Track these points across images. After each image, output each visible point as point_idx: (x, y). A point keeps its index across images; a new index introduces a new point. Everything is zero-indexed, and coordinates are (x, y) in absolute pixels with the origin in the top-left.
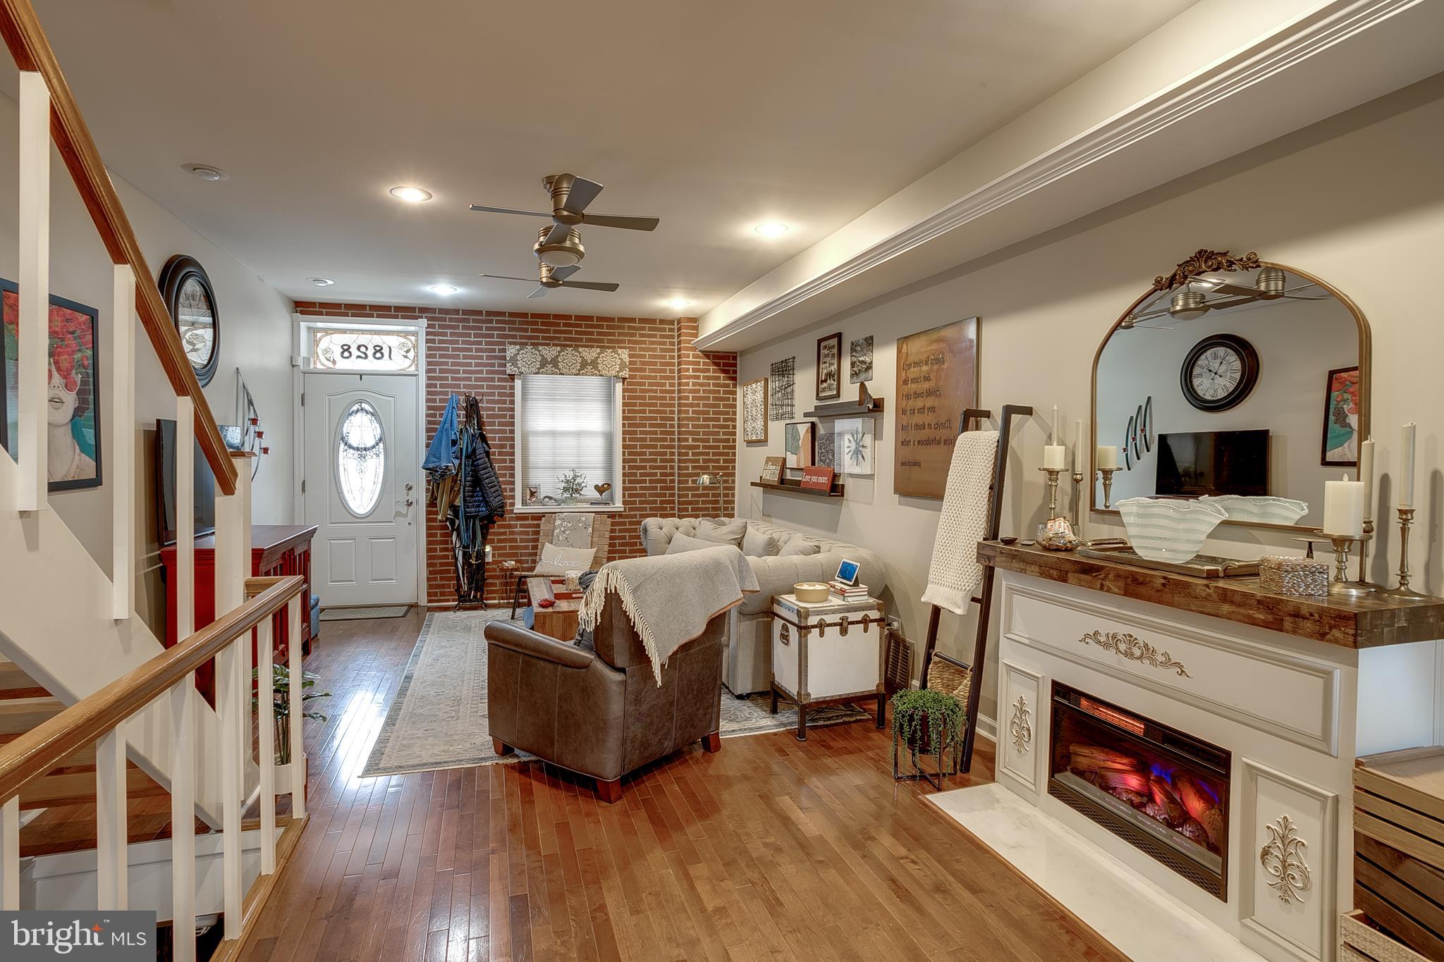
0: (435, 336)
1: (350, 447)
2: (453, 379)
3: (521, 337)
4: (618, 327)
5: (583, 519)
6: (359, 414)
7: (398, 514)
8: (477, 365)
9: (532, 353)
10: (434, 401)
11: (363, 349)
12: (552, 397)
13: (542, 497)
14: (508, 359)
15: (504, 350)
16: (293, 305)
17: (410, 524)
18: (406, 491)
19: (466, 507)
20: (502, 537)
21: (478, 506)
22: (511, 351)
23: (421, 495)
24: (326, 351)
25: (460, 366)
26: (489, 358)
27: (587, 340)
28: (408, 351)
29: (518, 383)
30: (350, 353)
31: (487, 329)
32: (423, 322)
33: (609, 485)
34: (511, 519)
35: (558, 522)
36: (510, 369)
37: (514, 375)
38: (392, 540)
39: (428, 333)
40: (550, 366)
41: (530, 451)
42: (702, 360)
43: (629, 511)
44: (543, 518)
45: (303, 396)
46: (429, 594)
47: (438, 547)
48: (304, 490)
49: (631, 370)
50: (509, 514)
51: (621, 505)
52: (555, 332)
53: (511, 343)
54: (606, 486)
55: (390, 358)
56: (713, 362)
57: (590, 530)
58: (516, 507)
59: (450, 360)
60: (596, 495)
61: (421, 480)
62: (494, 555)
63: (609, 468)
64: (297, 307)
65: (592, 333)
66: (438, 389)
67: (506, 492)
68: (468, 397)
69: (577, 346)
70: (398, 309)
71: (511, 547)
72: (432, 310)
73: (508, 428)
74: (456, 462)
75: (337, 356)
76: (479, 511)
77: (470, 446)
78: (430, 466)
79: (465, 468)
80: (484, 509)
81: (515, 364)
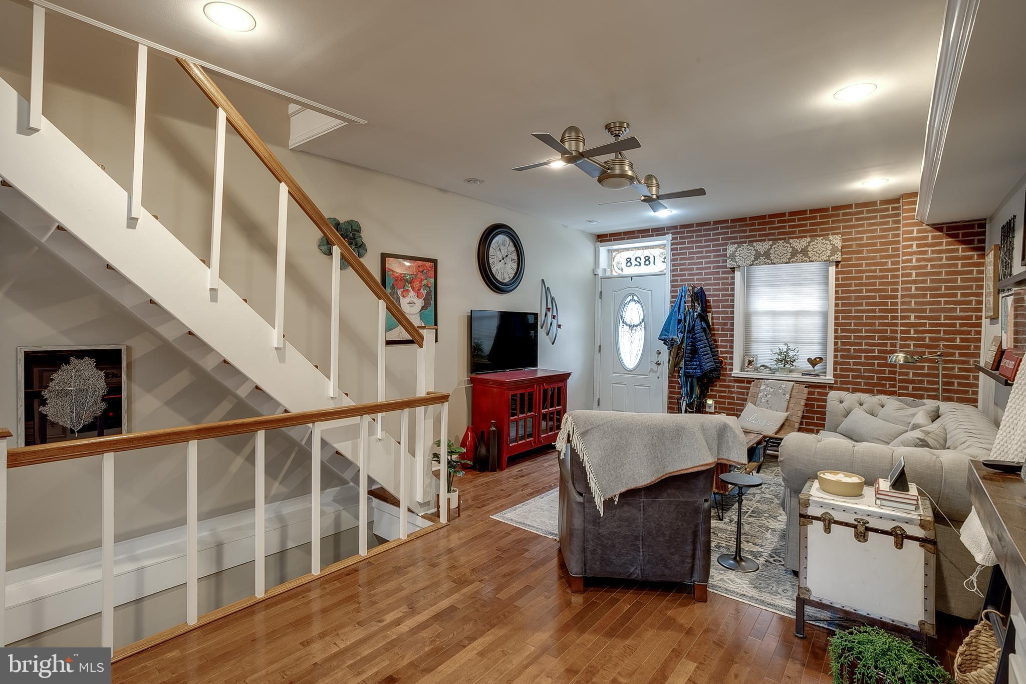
0: (677, 245)
1: (626, 324)
2: (689, 275)
3: (741, 237)
4: (832, 216)
5: (783, 386)
6: (632, 302)
7: (652, 370)
8: (706, 263)
9: (747, 249)
10: (676, 292)
11: (638, 260)
12: (773, 283)
13: (759, 365)
14: (728, 256)
15: (725, 250)
16: (596, 237)
17: (658, 378)
18: (657, 355)
19: (686, 368)
20: (723, 394)
21: (695, 369)
22: (731, 249)
23: (666, 359)
24: (618, 264)
25: (694, 265)
26: (715, 256)
27: (800, 232)
28: (665, 258)
29: (738, 274)
30: (631, 263)
31: (715, 234)
32: (669, 237)
33: (821, 359)
34: (730, 381)
35: (763, 387)
36: (730, 264)
37: (734, 268)
39: (672, 244)
40: (766, 257)
41: (753, 328)
42: (930, 235)
43: (841, 384)
44: (753, 383)
45: (601, 292)
47: (676, 396)
48: (600, 351)
49: (843, 253)
50: (729, 377)
51: (832, 378)
52: (770, 229)
53: (731, 243)
54: (818, 360)
55: (654, 264)
56: (947, 234)
57: (788, 396)
58: (734, 372)
59: (687, 262)
60: (810, 367)
61: (665, 350)
62: (715, 408)
63: (824, 344)
64: (598, 238)
65: (805, 225)
67: (727, 360)
68: (694, 288)
69: (789, 238)
71: (729, 403)
72: (674, 227)
73: (729, 310)
74: (681, 335)
75: (624, 266)
76: (695, 373)
77: (691, 324)
78: (663, 338)
79: (687, 340)
80: (699, 371)
81: (733, 260)
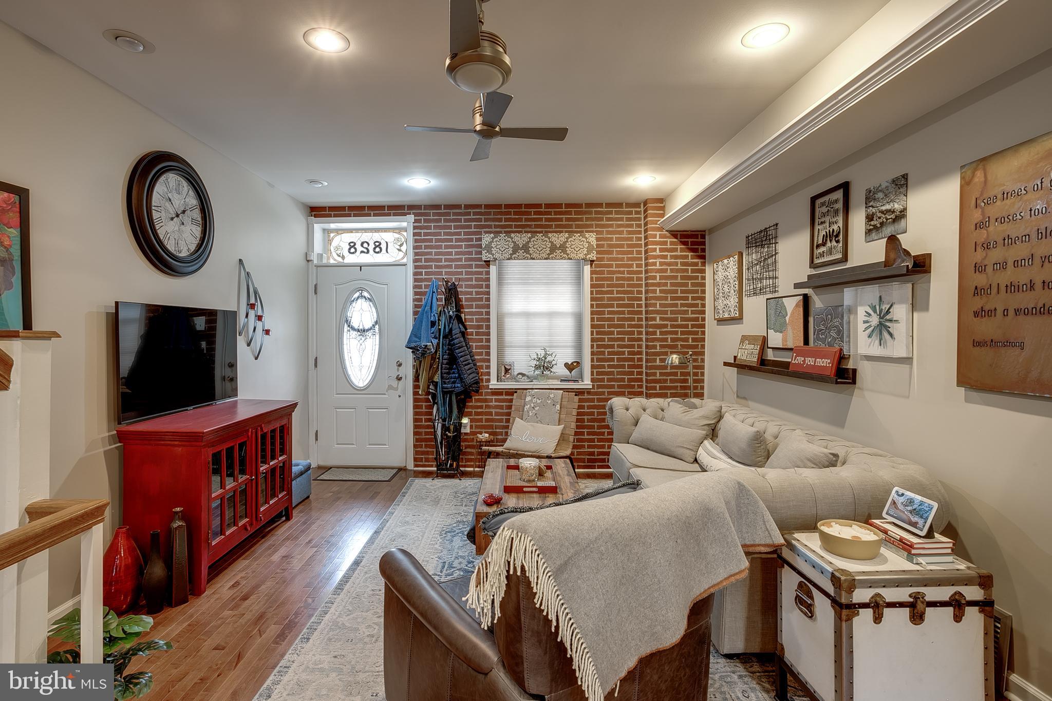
0: (421, 229)
1: (353, 329)
2: (437, 267)
3: (496, 226)
4: (585, 213)
5: (552, 395)
6: (359, 301)
7: (390, 387)
8: (457, 253)
9: (505, 240)
10: (420, 287)
11: (365, 245)
12: (525, 281)
13: (516, 373)
14: (483, 247)
15: (480, 239)
16: (309, 210)
17: (400, 396)
18: (397, 367)
19: (443, 382)
20: (479, 410)
21: (454, 382)
22: (486, 239)
23: (408, 371)
24: (337, 248)
25: (442, 255)
26: (467, 246)
27: (557, 226)
28: (401, 245)
29: (493, 269)
30: (355, 249)
31: (466, 220)
32: (411, 218)
33: (578, 363)
34: (487, 394)
35: (528, 399)
36: (485, 256)
37: (489, 261)
38: (385, 410)
39: (415, 228)
40: (522, 252)
41: (506, 331)
42: (669, 240)
43: (598, 388)
44: (515, 394)
45: (316, 286)
46: (415, 460)
47: (423, 417)
48: (316, 366)
49: (598, 253)
50: (486, 389)
51: (590, 383)
52: (527, 220)
53: (486, 232)
54: (575, 364)
55: (387, 252)
56: (681, 242)
57: (558, 407)
58: (492, 382)
59: (433, 251)
60: (567, 372)
61: (409, 358)
62: (471, 427)
63: (579, 347)
64: (311, 212)
65: (561, 220)
66: (424, 277)
67: (483, 369)
68: (447, 282)
69: (547, 232)
70: (391, 207)
71: (487, 420)
72: (418, 207)
73: (484, 310)
74: (435, 342)
75: (346, 253)
76: (455, 387)
77: (447, 327)
78: (413, 345)
79: (443, 347)
80: (459, 385)
81: (490, 251)
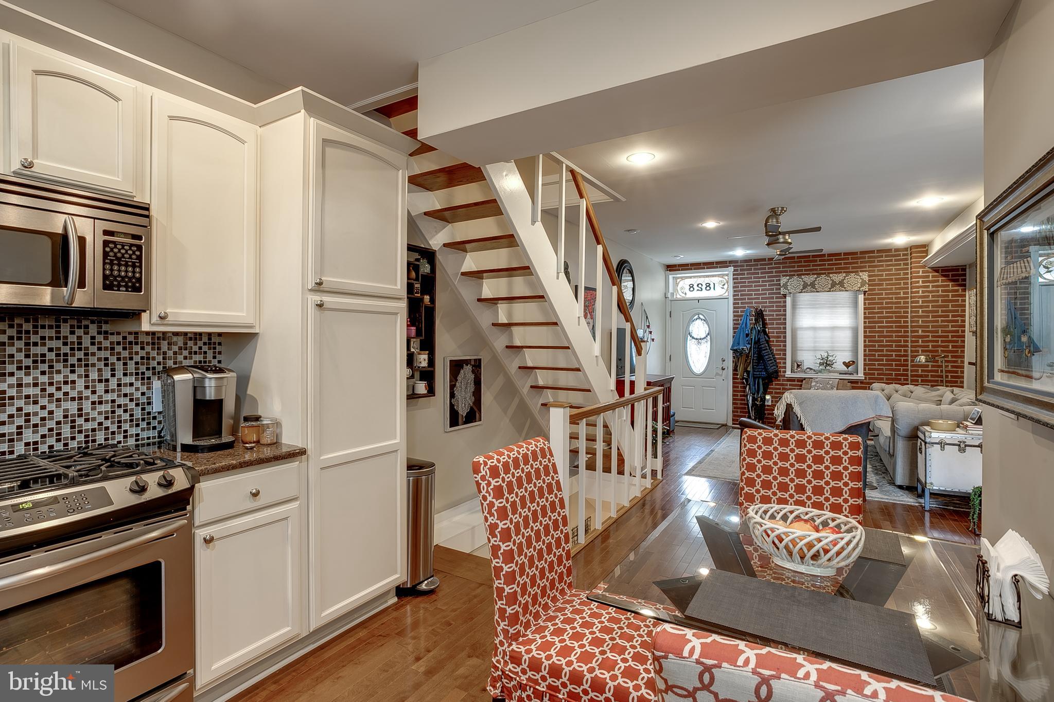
0: (738, 275)
1: (693, 338)
2: (748, 299)
3: (791, 271)
4: (860, 258)
5: (831, 382)
6: (698, 320)
7: (717, 374)
8: (763, 290)
9: (797, 280)
10: (737, 312)
11: (700, 286)
12: (814, 306)
13: (805, 368)
14: (781, 285)
15: (780, 280)
17: (723, 380)
18: (722, 362)
19: (754, 371)
20: (778, 391)
21: (760, 371)
22: (784, 280)
23: (730, 364)
24: (682, 288)
25: (753, 291)
26: (770, 285)
27: (837, 269)
28: (724, 285)
29: (789, 299)
30: (693, 288)
31: (769, 268)
32: (731, 269)
33: (854, 362)
34: (784, 380)
35: (813, 384)
36: (783, 291)
37: (786, 294)
38: (713, 388)
39: (734, 275)
40: (811, 287)
41: (798, 340)
42: (931, 274)
43: (869, 380)
44: (804, 381)
45: (670, 312)
46: (733, 420)
47: (739, 394)
48: (670, 360)
49: (869, 285)
50: (783, 377)
51: (863, 375)
52: (813, 266)
53: (783, 276)
54: (851, 363)
55: (715, 290)
56: (942, 275)
58: (787, 373)
59: (747, 289)
60: (845, 368)
61: (729, 356)
62: (772, 401)
63: (855, 350)
64: (667, 268)
65: (840, 264)
66: (740, 305)
67: (781, 364)
68: (756, 309)
69: (829, 273)
70: (717, 263)
72: (736, 262)
73: (782, 326)
74: (748, 346)
75: (688, 291)
76: (762, 374)
77: (756, 337)
78: (734, 348)
79: (753, 349)
80: (765, 373)
81: (786, 288)
